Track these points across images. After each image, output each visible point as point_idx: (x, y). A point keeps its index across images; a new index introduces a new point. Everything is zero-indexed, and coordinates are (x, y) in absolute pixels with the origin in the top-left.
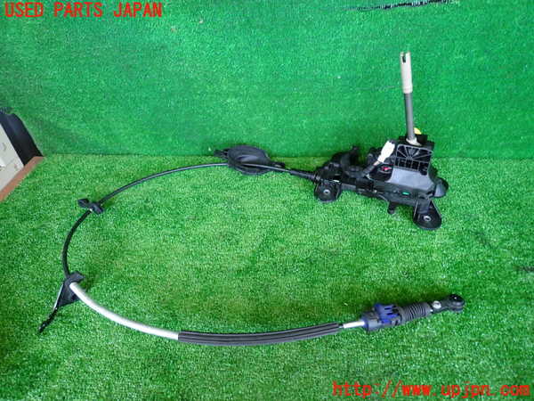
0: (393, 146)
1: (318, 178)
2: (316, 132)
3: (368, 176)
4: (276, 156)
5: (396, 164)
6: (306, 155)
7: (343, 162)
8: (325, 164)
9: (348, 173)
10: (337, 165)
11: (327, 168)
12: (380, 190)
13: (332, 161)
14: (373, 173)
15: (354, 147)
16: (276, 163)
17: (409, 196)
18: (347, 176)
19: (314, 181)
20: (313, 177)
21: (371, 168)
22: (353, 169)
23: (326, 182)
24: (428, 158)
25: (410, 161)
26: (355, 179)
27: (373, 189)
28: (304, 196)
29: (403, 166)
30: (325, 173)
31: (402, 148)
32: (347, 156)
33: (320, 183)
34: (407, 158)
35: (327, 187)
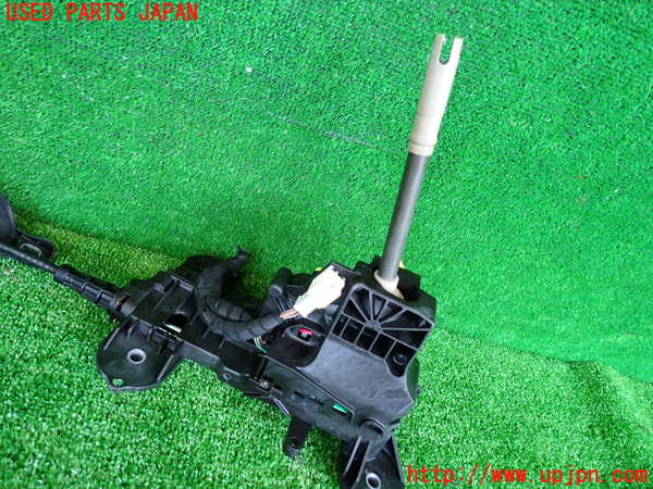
0: (341, 283)
1: (127, 310)
2: (160, 192)
3: (257, 340)
4: (45, 221)
5: (337, 331)
6: (125, 240)
7: (205, 285)
8: (160, 277)
9: (207, 318)
10: (187, 287)
11: (159, 288)
12: (279, 384)
13: (180, 271)
14: (273, 337)
15: (240, 252)
16: (35, 241)
17: (347, 416)
18: (205, 326)
19: (115, 314)
20: (114, 303)
21: (271, 324)
22: (223, 312)
23: (145, 327)
24: (418, 338)
25: (373, 332)
26: (221, 338)
27: (261, 376)
28: (70, 351)
29: (352, 341)
30: (152, 300)
31: (362, 295)
32: (218, 272)
33: (126, 325)
34: (368, 324)
35: (144, 340)
